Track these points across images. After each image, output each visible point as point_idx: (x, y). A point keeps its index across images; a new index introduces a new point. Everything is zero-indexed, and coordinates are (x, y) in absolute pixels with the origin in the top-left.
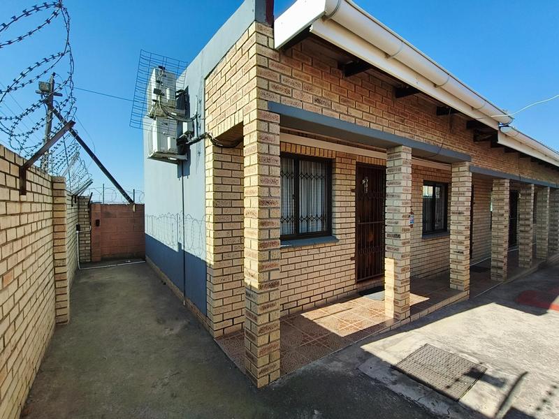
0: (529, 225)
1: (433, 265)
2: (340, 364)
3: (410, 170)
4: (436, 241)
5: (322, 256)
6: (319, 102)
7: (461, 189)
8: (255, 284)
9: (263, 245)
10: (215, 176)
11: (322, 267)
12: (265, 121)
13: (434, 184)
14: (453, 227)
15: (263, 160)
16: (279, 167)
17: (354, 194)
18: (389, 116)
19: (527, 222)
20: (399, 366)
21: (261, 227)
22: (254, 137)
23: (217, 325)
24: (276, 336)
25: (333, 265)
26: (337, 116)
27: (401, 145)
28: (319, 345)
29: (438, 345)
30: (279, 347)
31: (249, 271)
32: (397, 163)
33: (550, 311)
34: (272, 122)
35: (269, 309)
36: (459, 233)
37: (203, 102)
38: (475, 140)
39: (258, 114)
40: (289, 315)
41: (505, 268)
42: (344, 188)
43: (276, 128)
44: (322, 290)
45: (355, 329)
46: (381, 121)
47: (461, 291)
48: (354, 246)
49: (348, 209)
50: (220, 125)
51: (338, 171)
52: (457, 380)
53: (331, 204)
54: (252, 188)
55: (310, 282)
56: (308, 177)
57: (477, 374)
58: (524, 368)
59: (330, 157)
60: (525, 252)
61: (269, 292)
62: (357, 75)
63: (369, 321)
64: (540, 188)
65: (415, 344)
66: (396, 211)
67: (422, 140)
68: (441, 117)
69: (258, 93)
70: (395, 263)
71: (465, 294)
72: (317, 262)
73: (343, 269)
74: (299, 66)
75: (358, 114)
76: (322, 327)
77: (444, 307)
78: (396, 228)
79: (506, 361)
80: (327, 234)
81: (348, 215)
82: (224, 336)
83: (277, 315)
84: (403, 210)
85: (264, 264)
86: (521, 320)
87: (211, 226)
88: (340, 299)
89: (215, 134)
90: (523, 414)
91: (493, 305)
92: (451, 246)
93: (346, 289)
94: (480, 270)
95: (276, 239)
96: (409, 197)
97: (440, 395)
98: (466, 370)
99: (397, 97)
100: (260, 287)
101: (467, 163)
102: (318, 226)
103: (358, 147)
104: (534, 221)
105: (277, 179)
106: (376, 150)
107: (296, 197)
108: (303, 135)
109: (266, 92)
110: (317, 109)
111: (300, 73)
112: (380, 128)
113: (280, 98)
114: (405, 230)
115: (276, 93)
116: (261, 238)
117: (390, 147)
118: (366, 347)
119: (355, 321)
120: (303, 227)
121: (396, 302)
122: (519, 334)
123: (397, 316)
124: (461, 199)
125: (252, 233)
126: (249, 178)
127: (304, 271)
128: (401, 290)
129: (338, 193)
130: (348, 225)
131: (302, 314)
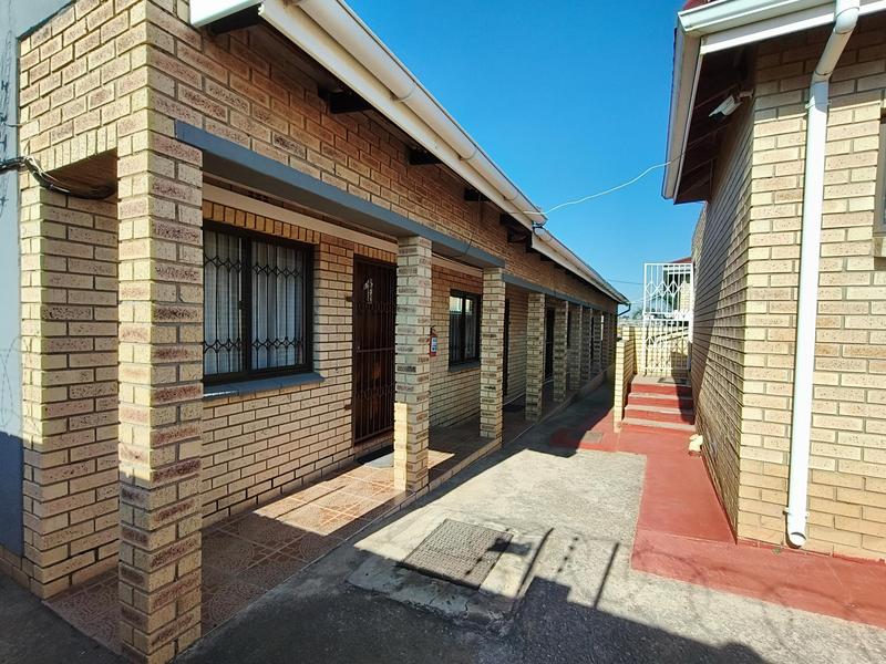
0: (563, 351)
1: (462, 407)
2: (318, 583)
3: (429, 273)
4: (465, 375)
5: (296, 406)
6: (284, 144)
7: (494, 304)
8: (144, 472)
9: (161, 395)
10: (45, 255)
11: (296, 425)
12: (168, 157)
13: (464, 296)
14: (483, 355)
15: (162, 230)
16: (199, 247)
17: (350, 304)
18: (401, 190)
19: (562, 347)
20: (408, 561)
21: (158, 361)
22: (144, 184)
23: (50, 571)
24: (191, 563)
25: (314, 421)
26: (316, 174)
27: (418, 235)
28: (283, 559)
29: (459, 518)
30: (199, 582)
31: (129, 448)
32: (412, 261)
33: (578, 451)
34: (183, 162)
35: (178, 516)
36: (491, 362)
37: (12, 87)
38: (509, 240)
39: (152, 140)
40: (230, 518)
41: (539, 404)
42: (335, 294)
43: (195, 176)
44: (295, 464)
45: (346, 518)
46: (388, 195)
47: (493, 439)
48: (349, 386)
49: (340, 329)
50: (59, 148)
51: (323, 265)
52: (480, 560)
53: (312, 319)
54: (138, 285)
55: (271, 453)
56: (271, 271)
57: (502, 546)
58: (550, 524)
59: (309, 240)
60: (560, 382)
61: (177, 483)
62: (351, 114)
63: (369, 502)
64: (574, 306)
65: (431, 523)
66: (409, 332)
67: (445, 232)
68: (469, 203)
69: (151, 99)
70: (408, 409)
71: (497, 441)
72: (286, 418)
73: (332, 425)
74: (244, 72)
75: (353, 177)
76: (291, 527)
77: (473, 463)
78: (410, 357)
79: (534, 520)
80: (305, 368)
81: (342, 337)
82: (72, 589)
83: (193, 525)
84: (419, 331)
85: (165, 431)
86: (551, 466)
87: (36, 361)
88: (327, 475)
89: (48, 164)
90: (546, 582)
91: (526, 452)
92: (482, 380)
93: (336, 457)
94: (513, 409)
95: (194, 382)
96: (428, 312)
97: (458, 587)
98: (490, 544)
99: (411, 163)
100: (156, 477)
101: (500, 270)
102: (288, 357)
103: (357, 230)
104: (568, 344)
105: (195, 269)
106: (384, 239)
107: (246, 306)
108: (258, 197)
109: (170, 102)
110: (281, 156)
111: (247, 85)
112: (387, 206)
113: (204, 120)
114: (422, 360)
115: (195, 109)
116: (160, 380)
117: (402, 236)
118: (362, 544)
119: (348, 506)
120: (260, 359)
121: (409, 467)
122: (548, 484)
123: (410, 486)
124: (494, 317)
125: (137, 374)
126: (129, 265)
127: (260, 436)
128: (416, 448)
129: (323, 302)
130: (341, 355)
131: (256, 512)
